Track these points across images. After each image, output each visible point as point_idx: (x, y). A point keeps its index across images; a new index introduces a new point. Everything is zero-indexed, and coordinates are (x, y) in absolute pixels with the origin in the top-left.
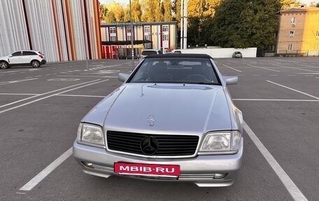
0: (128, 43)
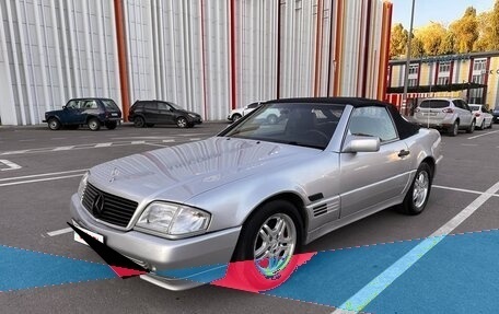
0: (437, 88)
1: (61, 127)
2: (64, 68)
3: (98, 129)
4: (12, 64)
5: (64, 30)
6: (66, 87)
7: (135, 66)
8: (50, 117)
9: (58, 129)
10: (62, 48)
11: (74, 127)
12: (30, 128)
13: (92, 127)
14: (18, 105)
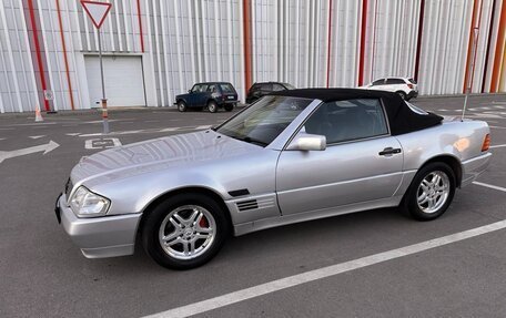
1: (187, 109)
2: (196, 54)
3: (216, 111)
4: (155, 53)
5: (197, 19)
6: (197, 72)
7: (259, 48)
8: (180, 99)
9: (185, 110)
10: (195, 36)
11: (199, 109)
12: (167, 109)
13: (211, 109)
14: (158, 89)
